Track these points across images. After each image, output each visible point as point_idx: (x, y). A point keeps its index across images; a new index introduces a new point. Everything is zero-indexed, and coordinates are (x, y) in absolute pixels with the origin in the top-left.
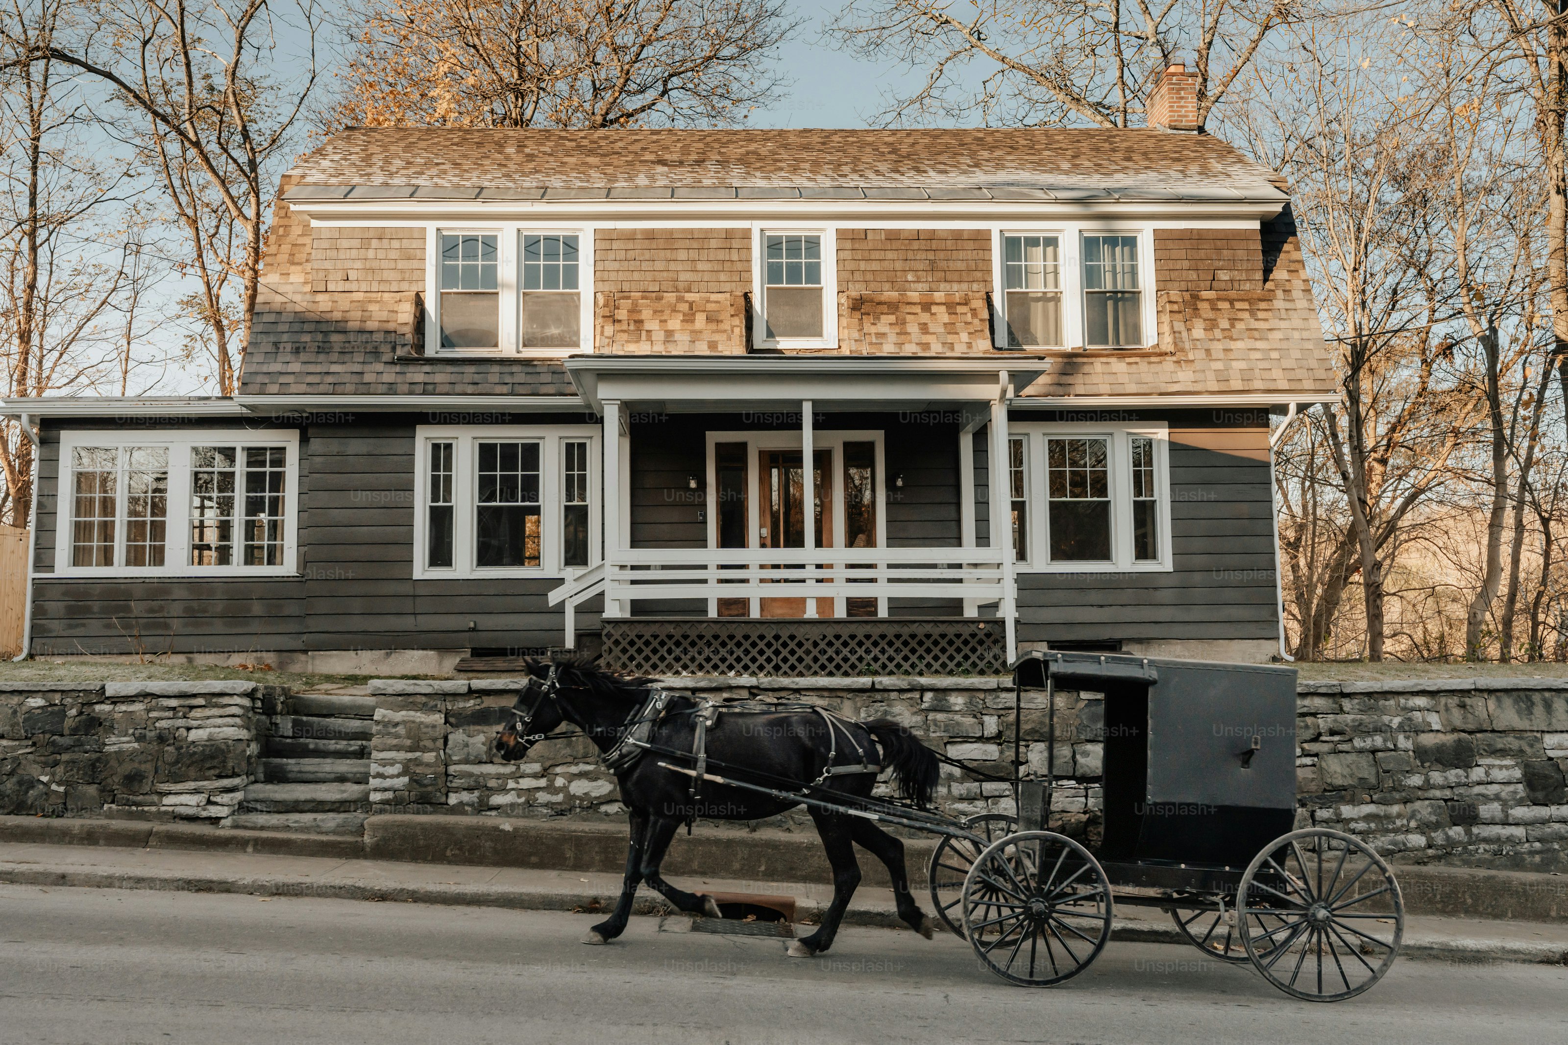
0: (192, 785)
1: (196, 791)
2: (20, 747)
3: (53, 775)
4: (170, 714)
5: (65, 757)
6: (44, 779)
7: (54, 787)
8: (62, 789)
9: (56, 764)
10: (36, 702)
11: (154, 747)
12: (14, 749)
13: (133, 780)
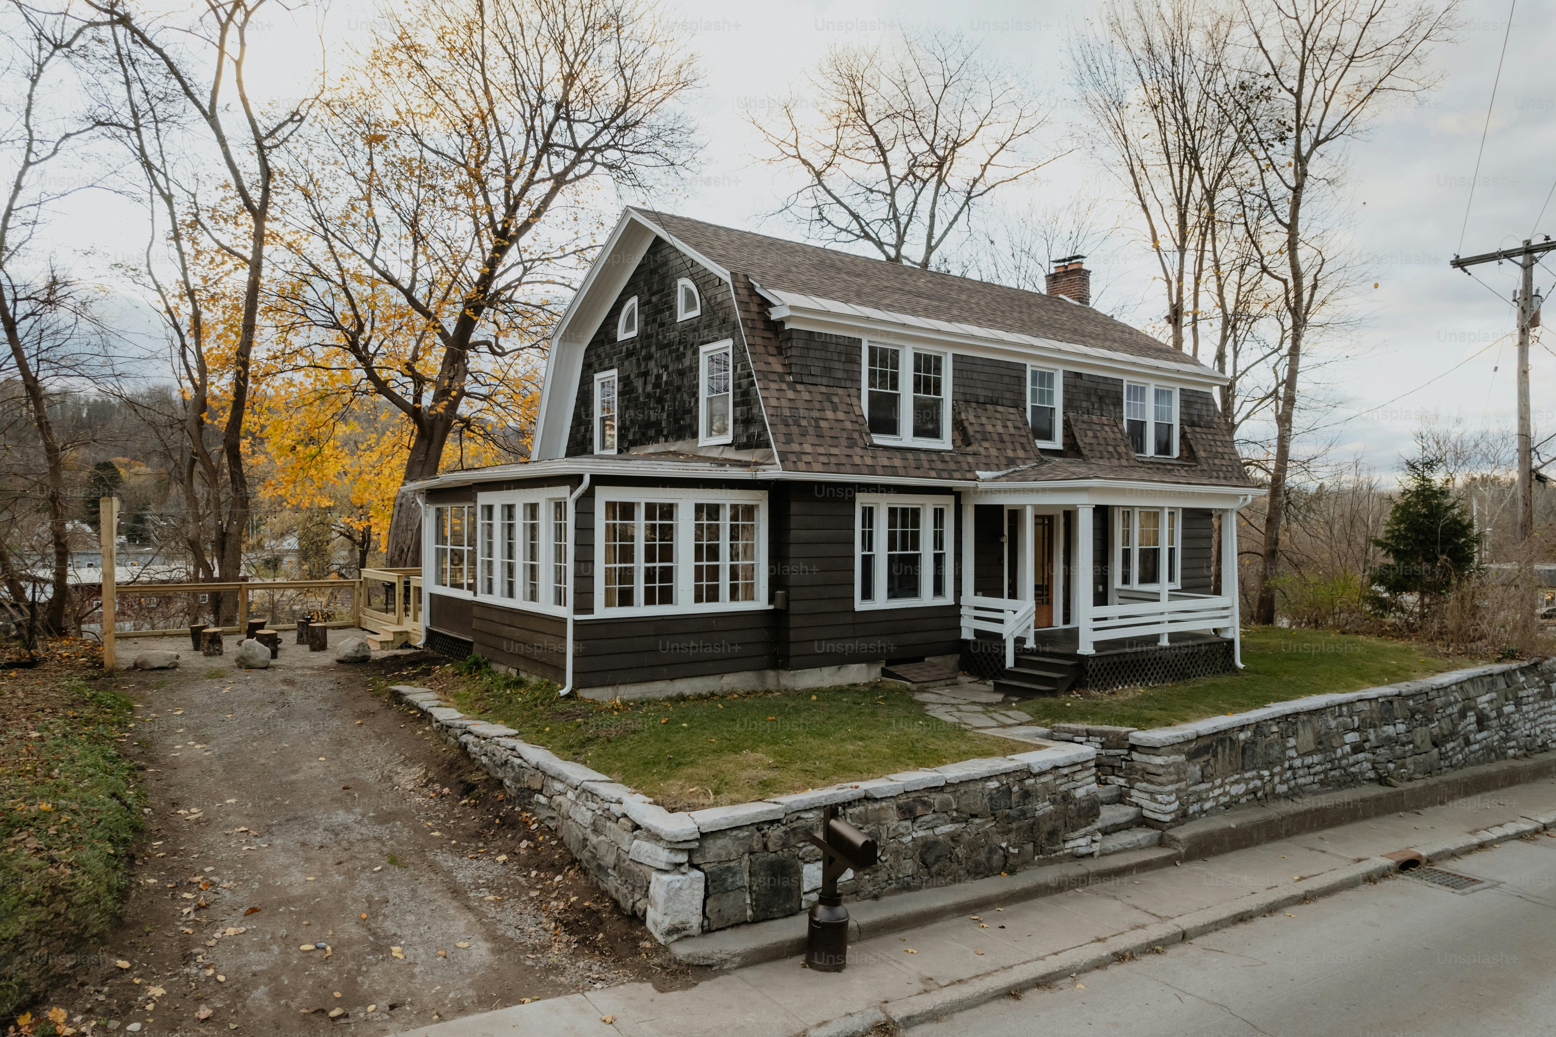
0: (1083, 831)
1: (1085, 836)
2: (987, 822)
3: (1009, 841)
4: (1065, 780)
5: (1014, 826)
6: (1004, 845)
7: (1011, 850)
8: (1016, 851)
9: (1010, 831)
10: (993, 784)
11: (1061, 807)
12: (983, 825)
13: (1053, 835)
